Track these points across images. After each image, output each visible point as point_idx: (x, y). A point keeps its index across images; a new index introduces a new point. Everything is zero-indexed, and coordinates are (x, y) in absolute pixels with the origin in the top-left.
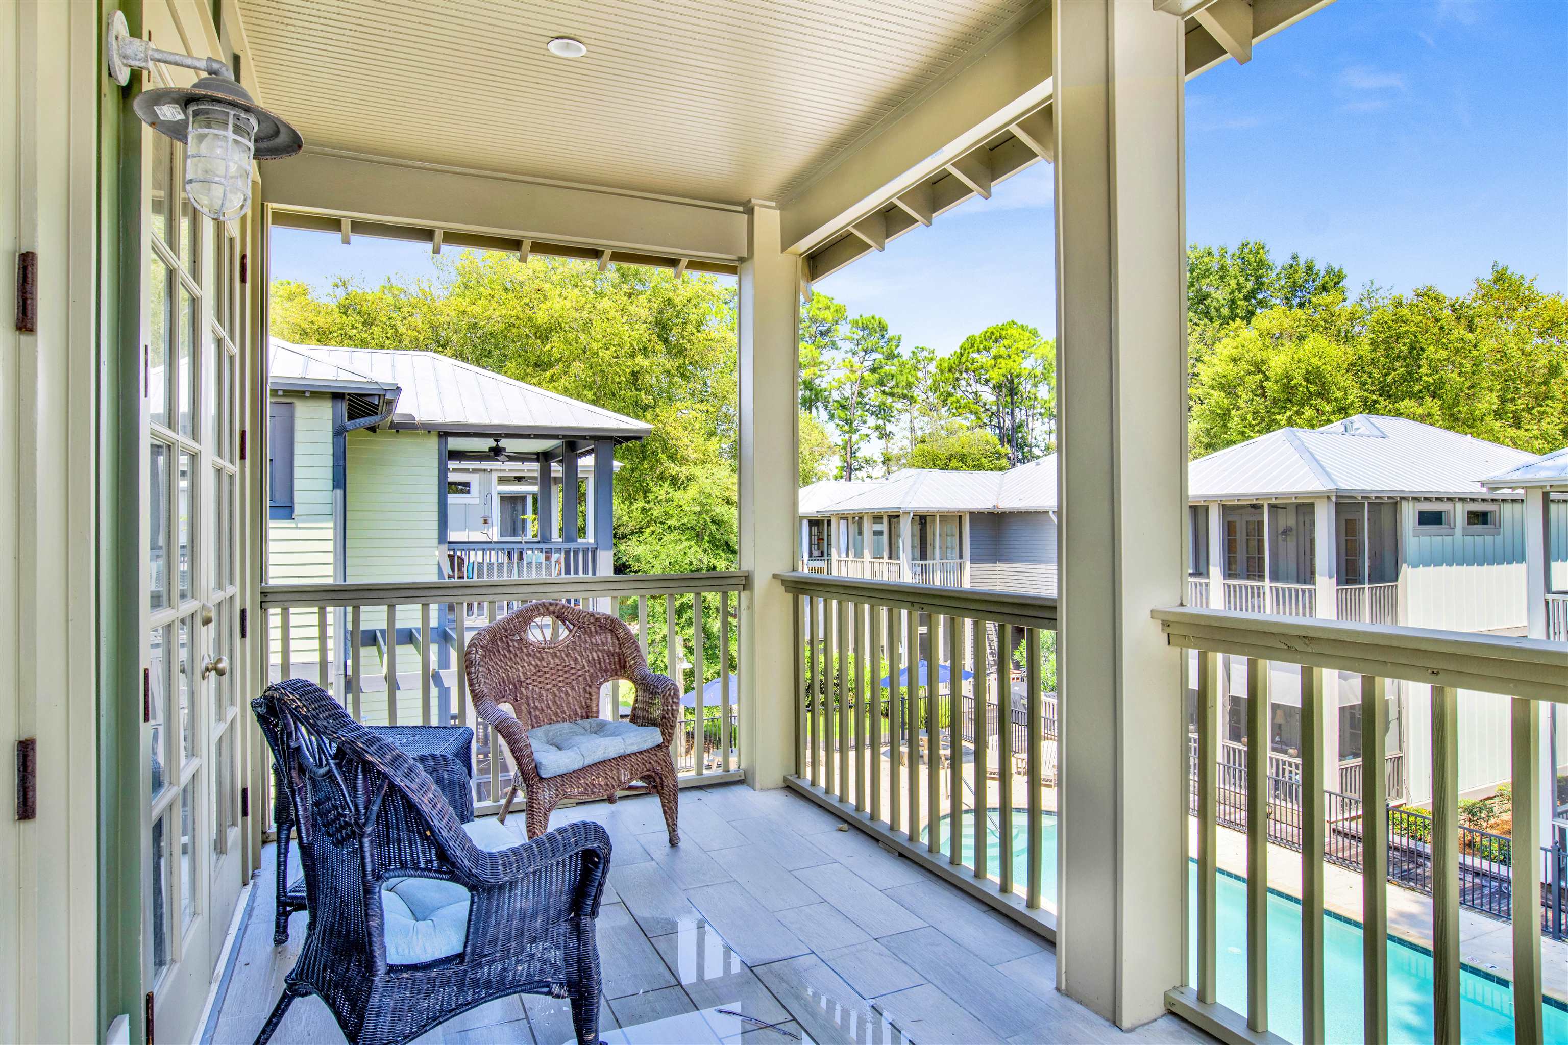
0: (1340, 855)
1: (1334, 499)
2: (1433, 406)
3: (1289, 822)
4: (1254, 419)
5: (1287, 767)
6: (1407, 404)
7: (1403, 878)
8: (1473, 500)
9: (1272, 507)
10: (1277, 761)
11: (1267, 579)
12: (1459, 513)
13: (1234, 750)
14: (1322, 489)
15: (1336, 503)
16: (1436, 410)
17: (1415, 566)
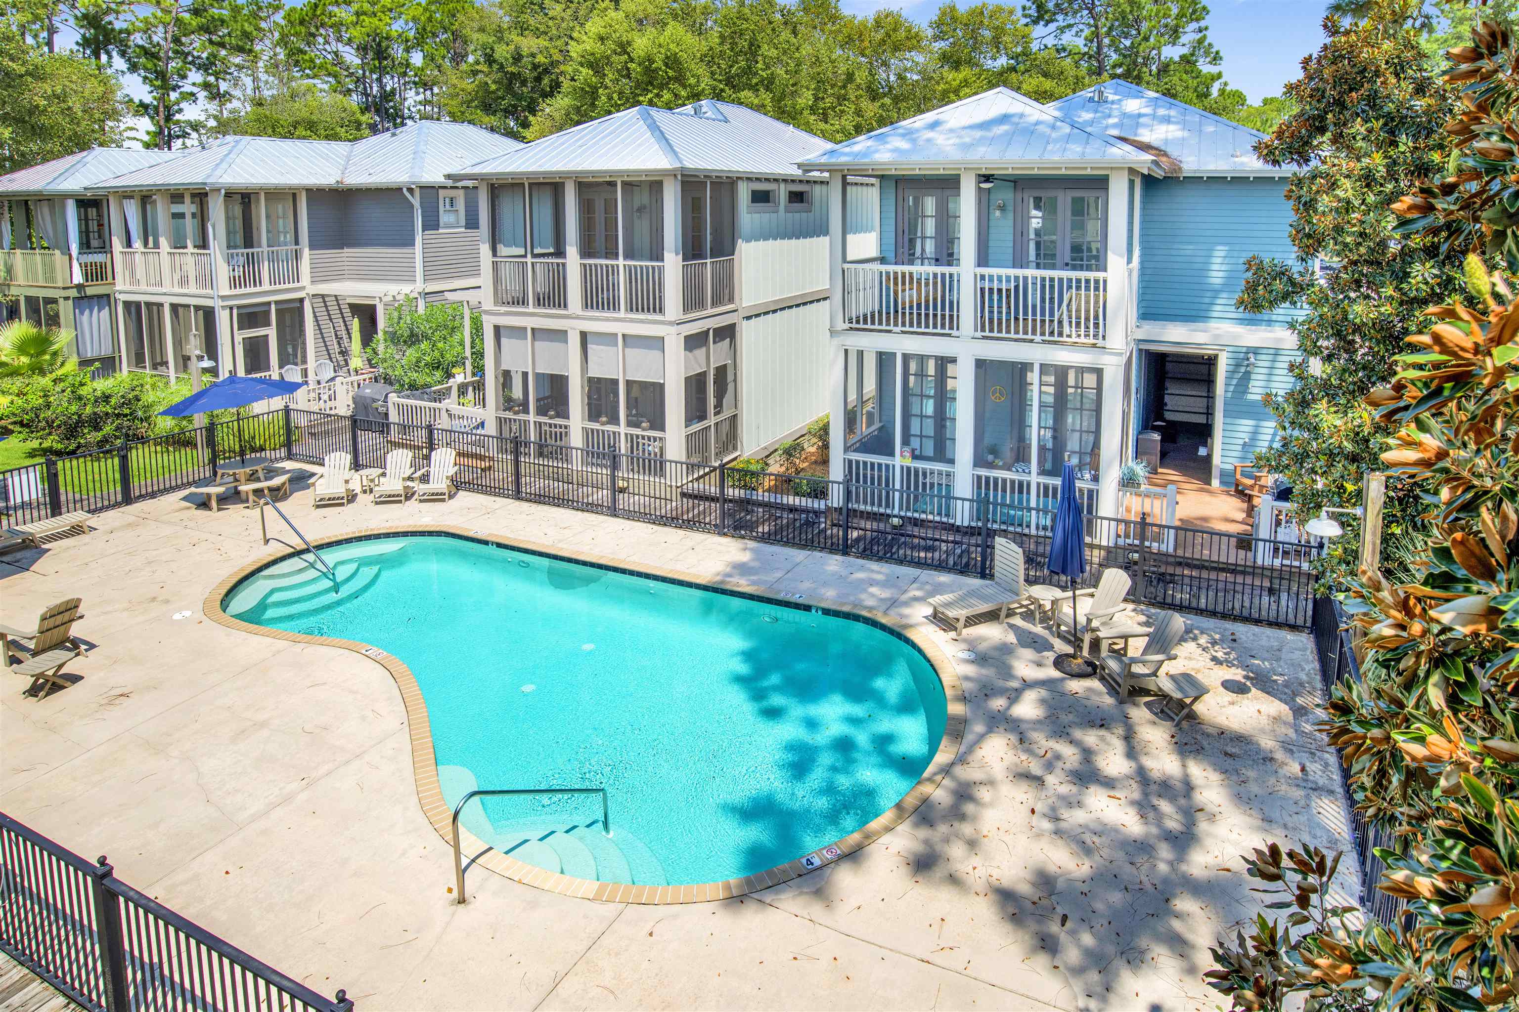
0: (685, 517)
1: (679, 177)
2: (766, 97)
3: (642, 492)
4: (619, 99)
5: (640, 440)
6: (745, 94)
7: (736, 528)
8: (793, 181)
9: (624, 184)
10: (632, 435)
11: (621, 258)
12: (782, 192)
13: (592, 430)
14: (668, 166)
15: (683, 182)
16: (768, 102)
17: (748, 241)
